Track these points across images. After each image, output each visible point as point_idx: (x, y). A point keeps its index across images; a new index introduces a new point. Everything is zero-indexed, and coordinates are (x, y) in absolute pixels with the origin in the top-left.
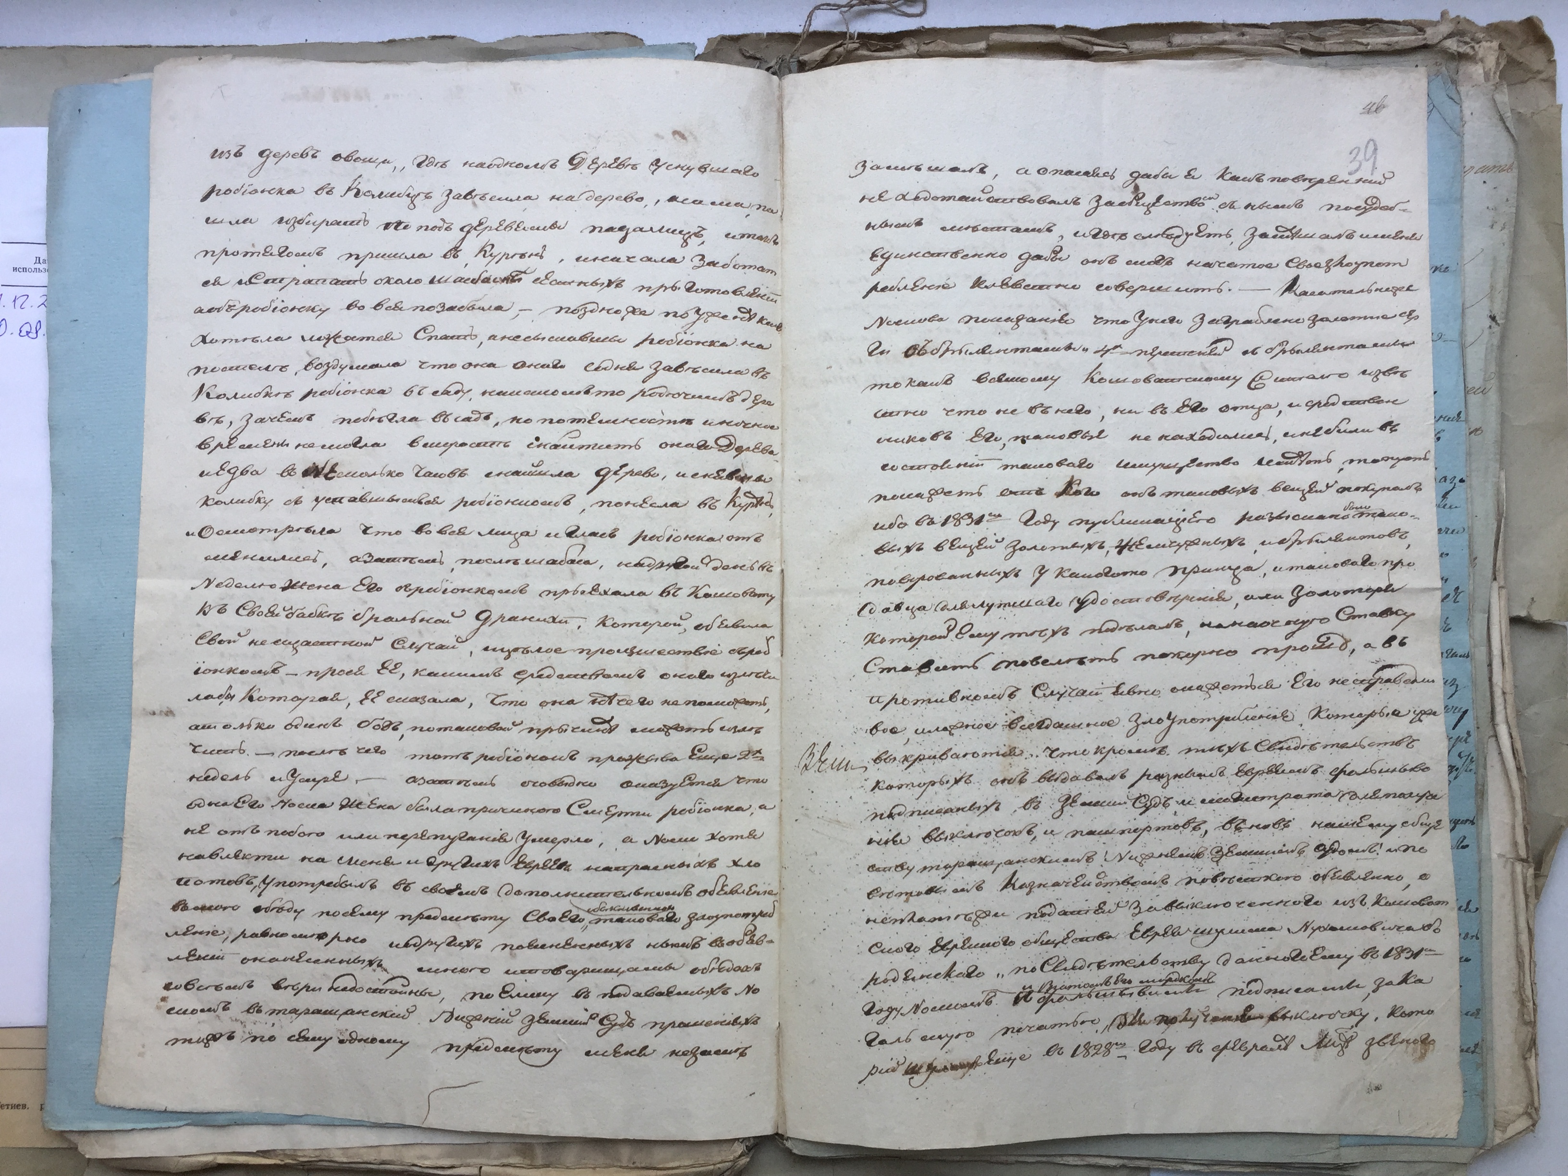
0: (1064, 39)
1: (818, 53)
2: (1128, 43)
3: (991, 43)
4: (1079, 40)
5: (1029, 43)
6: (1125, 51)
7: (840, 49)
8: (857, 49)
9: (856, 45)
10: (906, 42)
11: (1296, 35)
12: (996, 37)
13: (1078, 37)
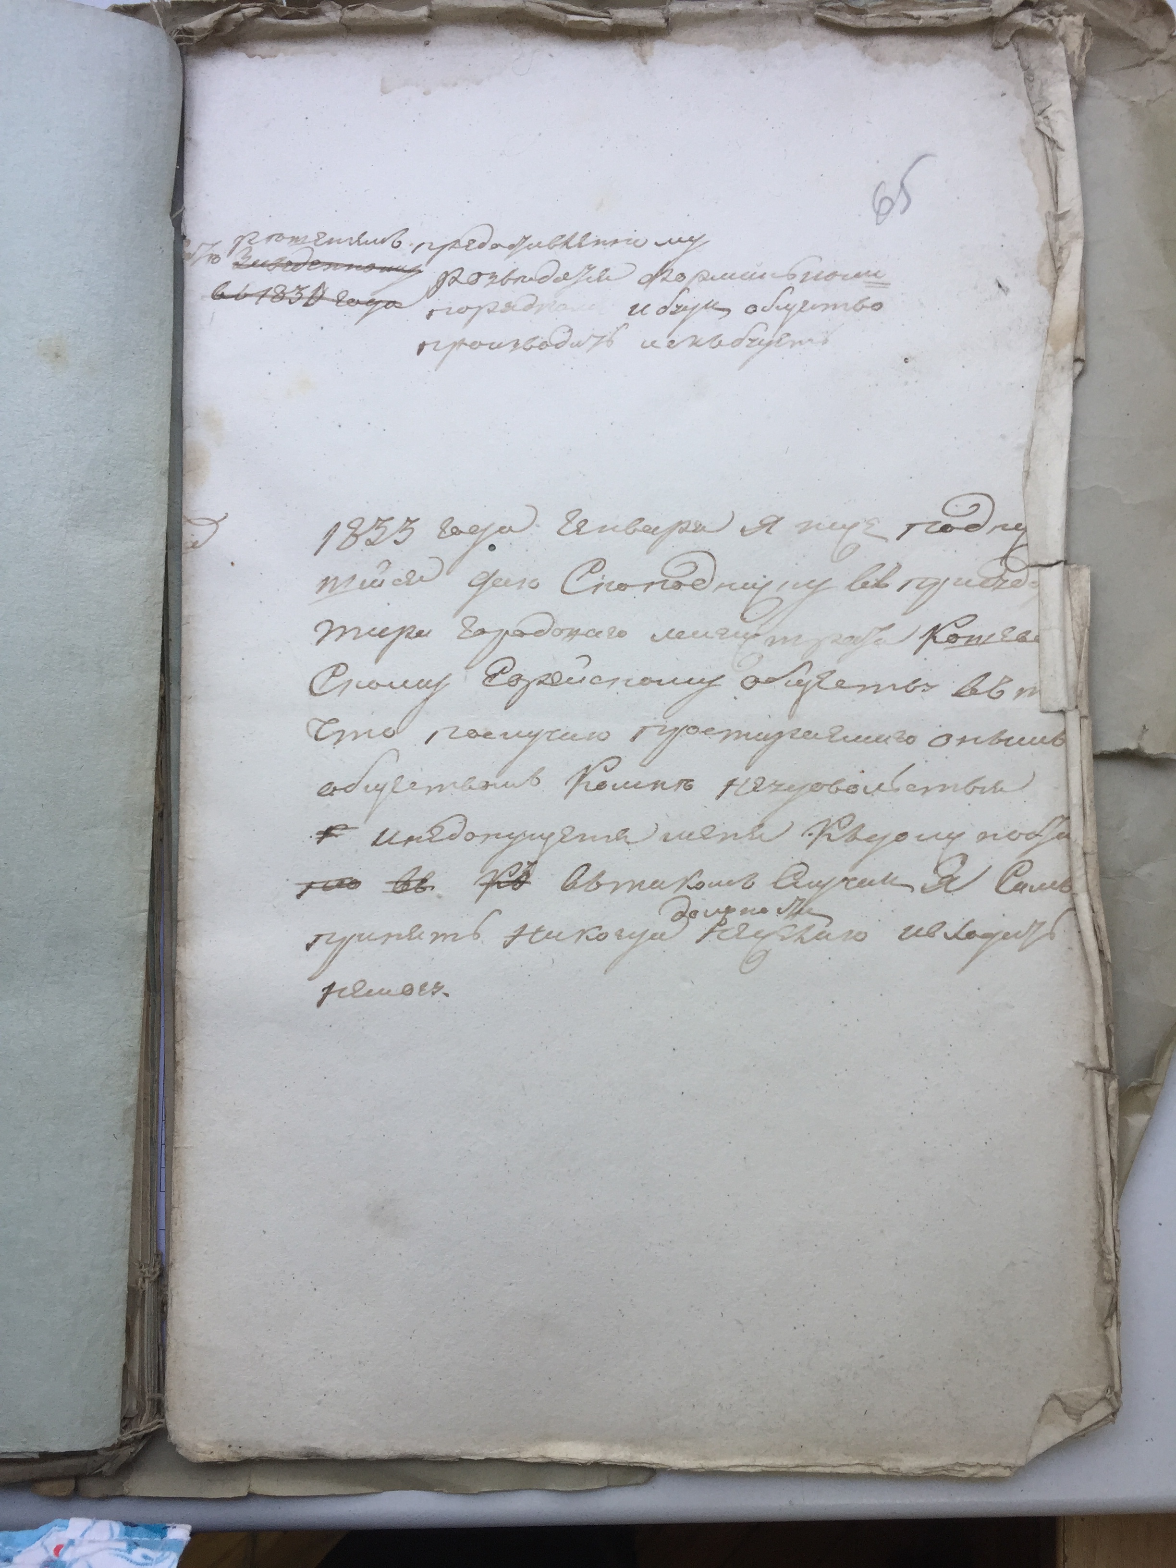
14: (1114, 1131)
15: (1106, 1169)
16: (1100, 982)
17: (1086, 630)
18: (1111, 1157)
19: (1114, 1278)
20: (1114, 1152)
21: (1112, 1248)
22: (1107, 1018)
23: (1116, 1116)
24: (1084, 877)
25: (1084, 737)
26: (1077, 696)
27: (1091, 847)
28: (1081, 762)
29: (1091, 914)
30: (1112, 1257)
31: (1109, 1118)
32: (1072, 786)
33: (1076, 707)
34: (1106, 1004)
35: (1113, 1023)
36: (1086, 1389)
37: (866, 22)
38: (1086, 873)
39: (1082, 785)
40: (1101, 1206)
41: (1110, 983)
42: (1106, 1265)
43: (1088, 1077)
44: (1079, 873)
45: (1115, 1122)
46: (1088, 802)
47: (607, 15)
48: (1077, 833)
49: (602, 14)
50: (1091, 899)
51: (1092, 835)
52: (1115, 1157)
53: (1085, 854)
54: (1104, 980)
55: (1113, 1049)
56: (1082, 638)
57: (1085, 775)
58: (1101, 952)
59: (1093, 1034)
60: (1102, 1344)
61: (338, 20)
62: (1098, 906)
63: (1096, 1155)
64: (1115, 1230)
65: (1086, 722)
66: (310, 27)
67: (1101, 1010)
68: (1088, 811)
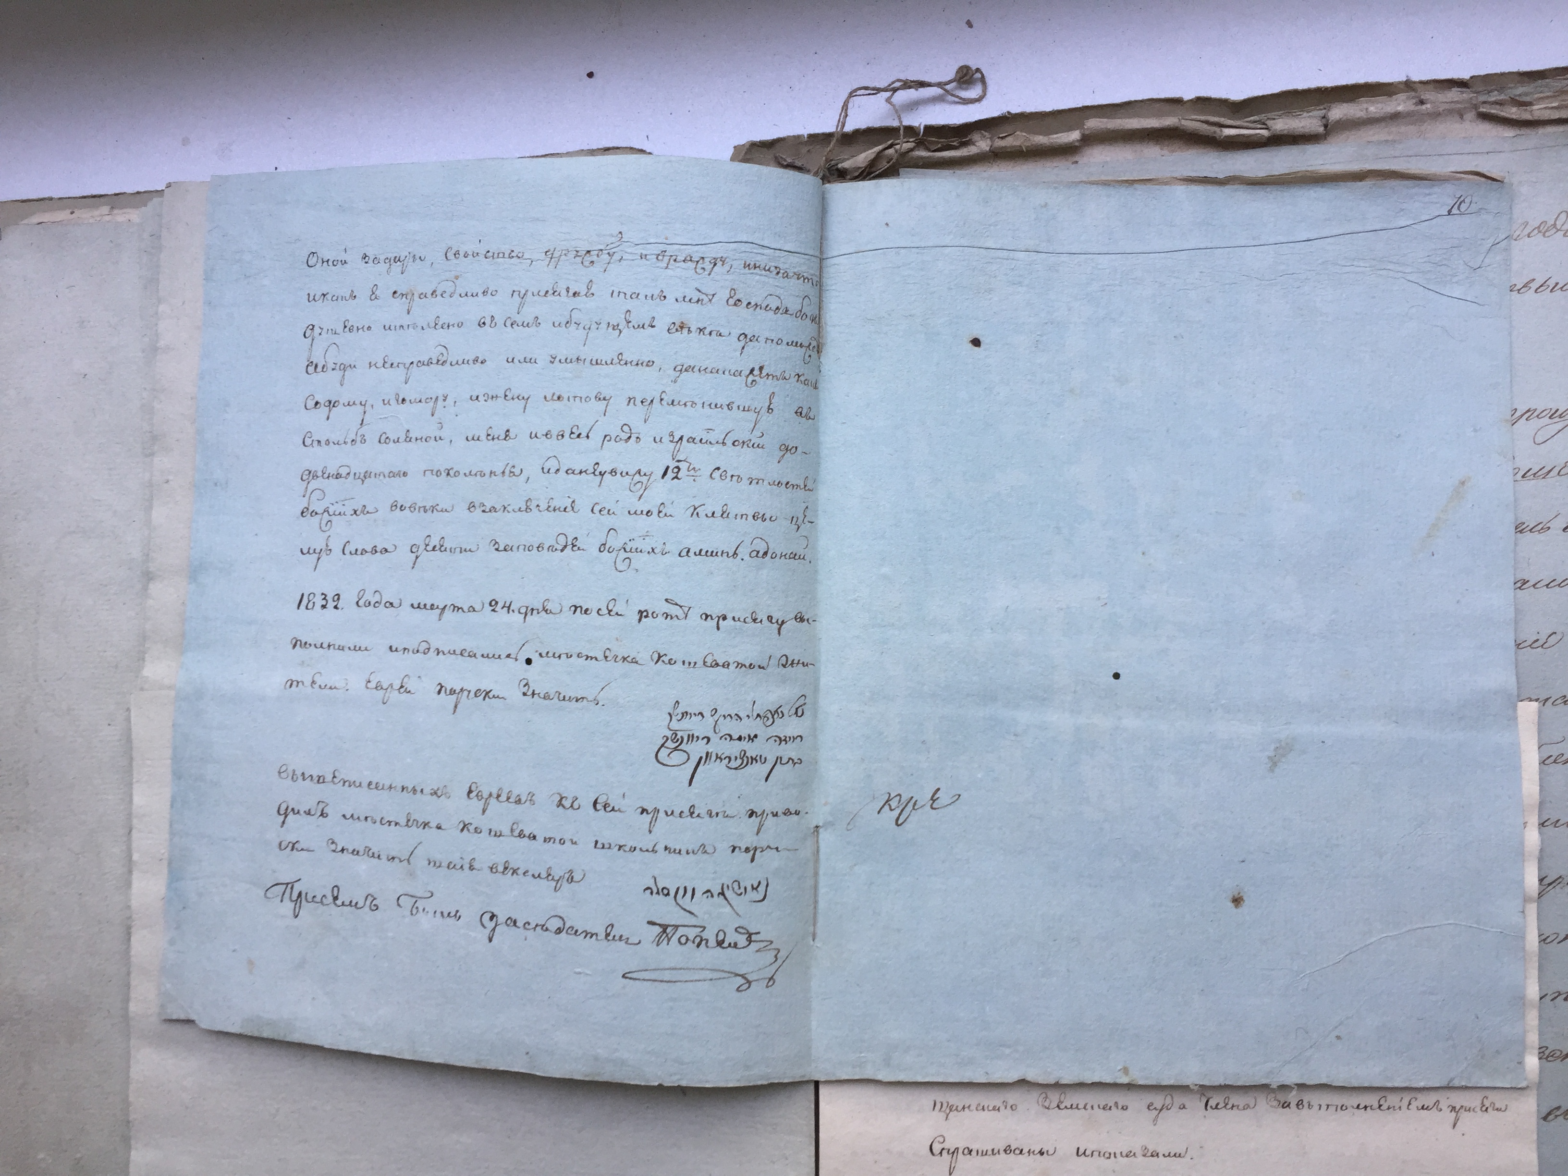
0: (1184, 122)
1: (863, 158)
2: (1270, 123)
3: (1087, 132)
4: (1202, 122)
5: (1138, 129)
6: (1265, 133)
7: (891, 151)
8: (912, 150)
9: (910, 145)
10: (976, 136)
11: (1493, 99)
12: (1094, 124)
13: (1203, 118)
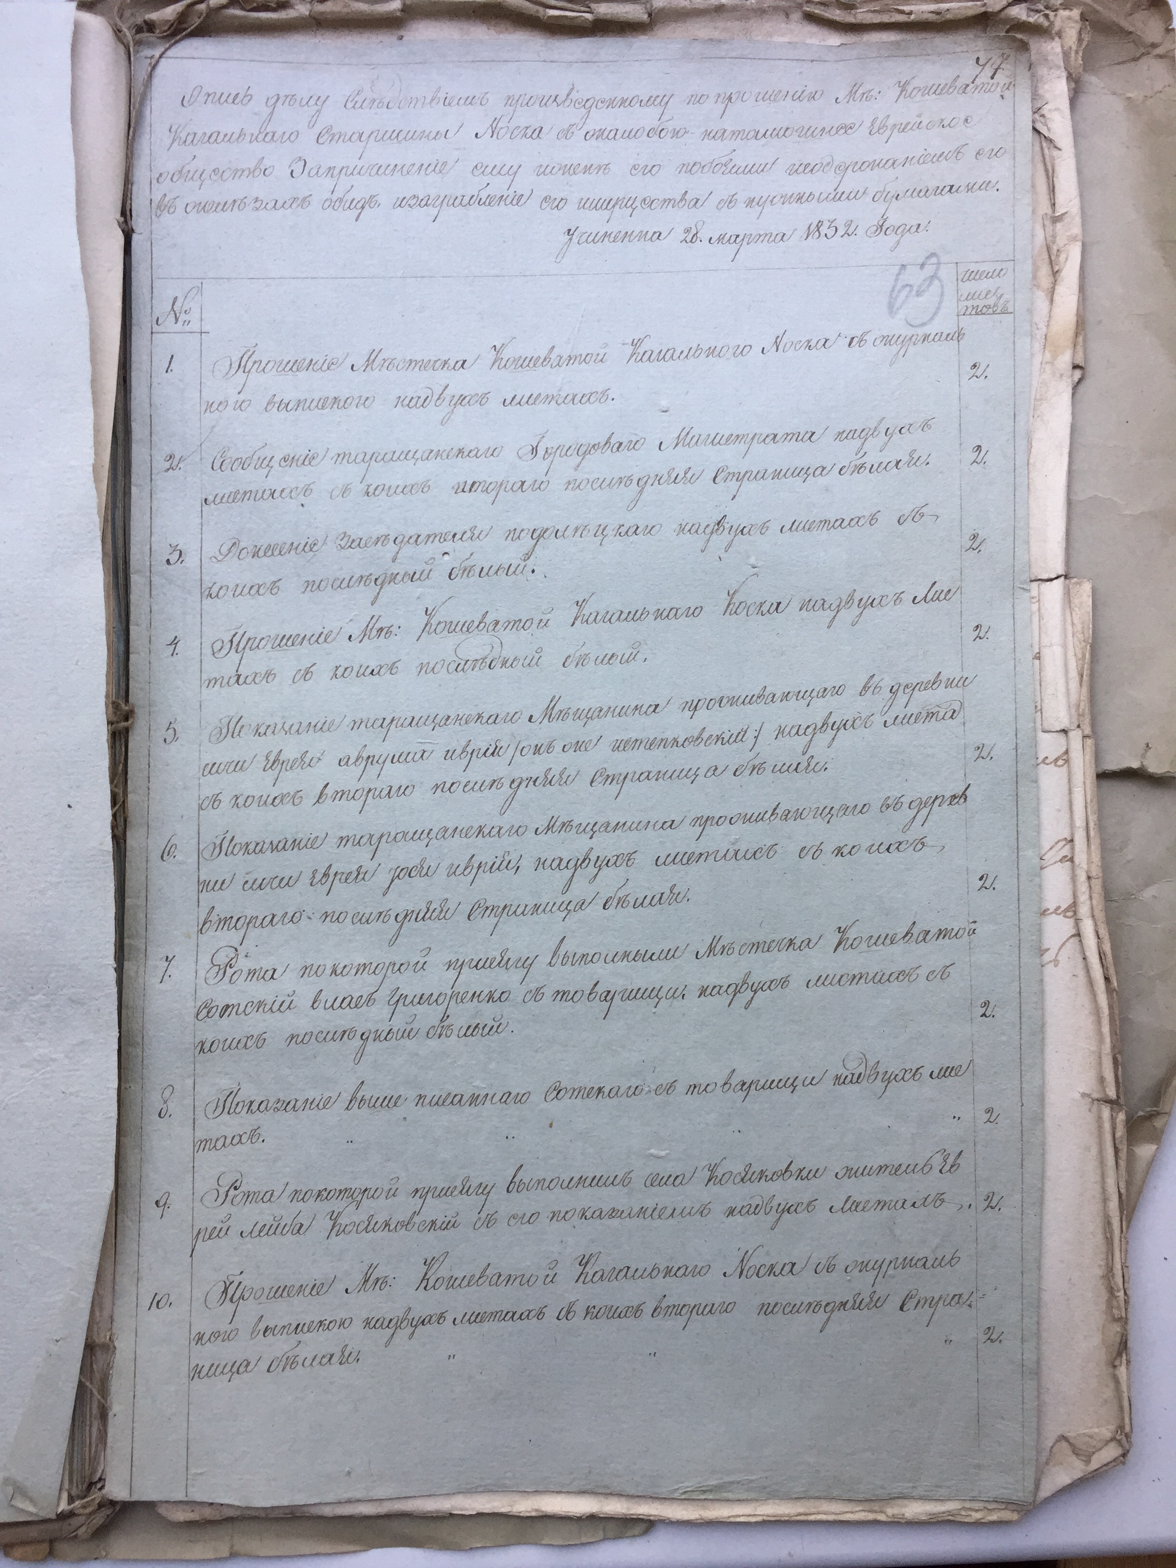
14: (1122, 1163)
15: (1114, 1204)
16: (1106, 1011)
17: (1088, 647)
18: (1119, 1191)
19: (1124, 1315)
20: (1123, 1185)
21: (1121, 1286)
22: (1113, 1047)
23: (1123, 1148)
24: (1088, 902)
25: (1088, 757)
26: (1079, 715)
27: (1096, 871)
28: (1084, 783)
29: (1096, 940)
30: (1121, 1294)
31: (1116, 1151)
32: (1075, 808)
33: (1079, 726)
34: (1113, 1032)
35: (1119, 1053)
36: (1096, 1430)
37: (855, 18)
38: (1091, 898)
39: (1086, 807)
40: (1109, 1241)
41: (1116, 1011)
42: (1115, 1303)
43: (1095, 1108)
44: (1083, 898)
45: (1123, 1155)
46: (1092, 825)
47: (587, 9)
48: (1081, 858)
49: (583, 9)
50: (1096, 925)
51: (1096, 858)
52: (1123, 1191)
53: (1089, 878)
54: (1111, 1007)
55: (1121, 1080)
56: (1084, 656)
57: (1089, 797)
58: (1107, 979)
59: (1100, 1064)
60: (1112, 1385)
61: (307, 13)
62: (1103, 932)
63: (1104, 1190)
64: (1124, 1267)
65: (1089, 742)
66: (278, 20)
67: (1108, 1040)
68: (1092, 833)
